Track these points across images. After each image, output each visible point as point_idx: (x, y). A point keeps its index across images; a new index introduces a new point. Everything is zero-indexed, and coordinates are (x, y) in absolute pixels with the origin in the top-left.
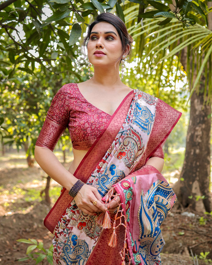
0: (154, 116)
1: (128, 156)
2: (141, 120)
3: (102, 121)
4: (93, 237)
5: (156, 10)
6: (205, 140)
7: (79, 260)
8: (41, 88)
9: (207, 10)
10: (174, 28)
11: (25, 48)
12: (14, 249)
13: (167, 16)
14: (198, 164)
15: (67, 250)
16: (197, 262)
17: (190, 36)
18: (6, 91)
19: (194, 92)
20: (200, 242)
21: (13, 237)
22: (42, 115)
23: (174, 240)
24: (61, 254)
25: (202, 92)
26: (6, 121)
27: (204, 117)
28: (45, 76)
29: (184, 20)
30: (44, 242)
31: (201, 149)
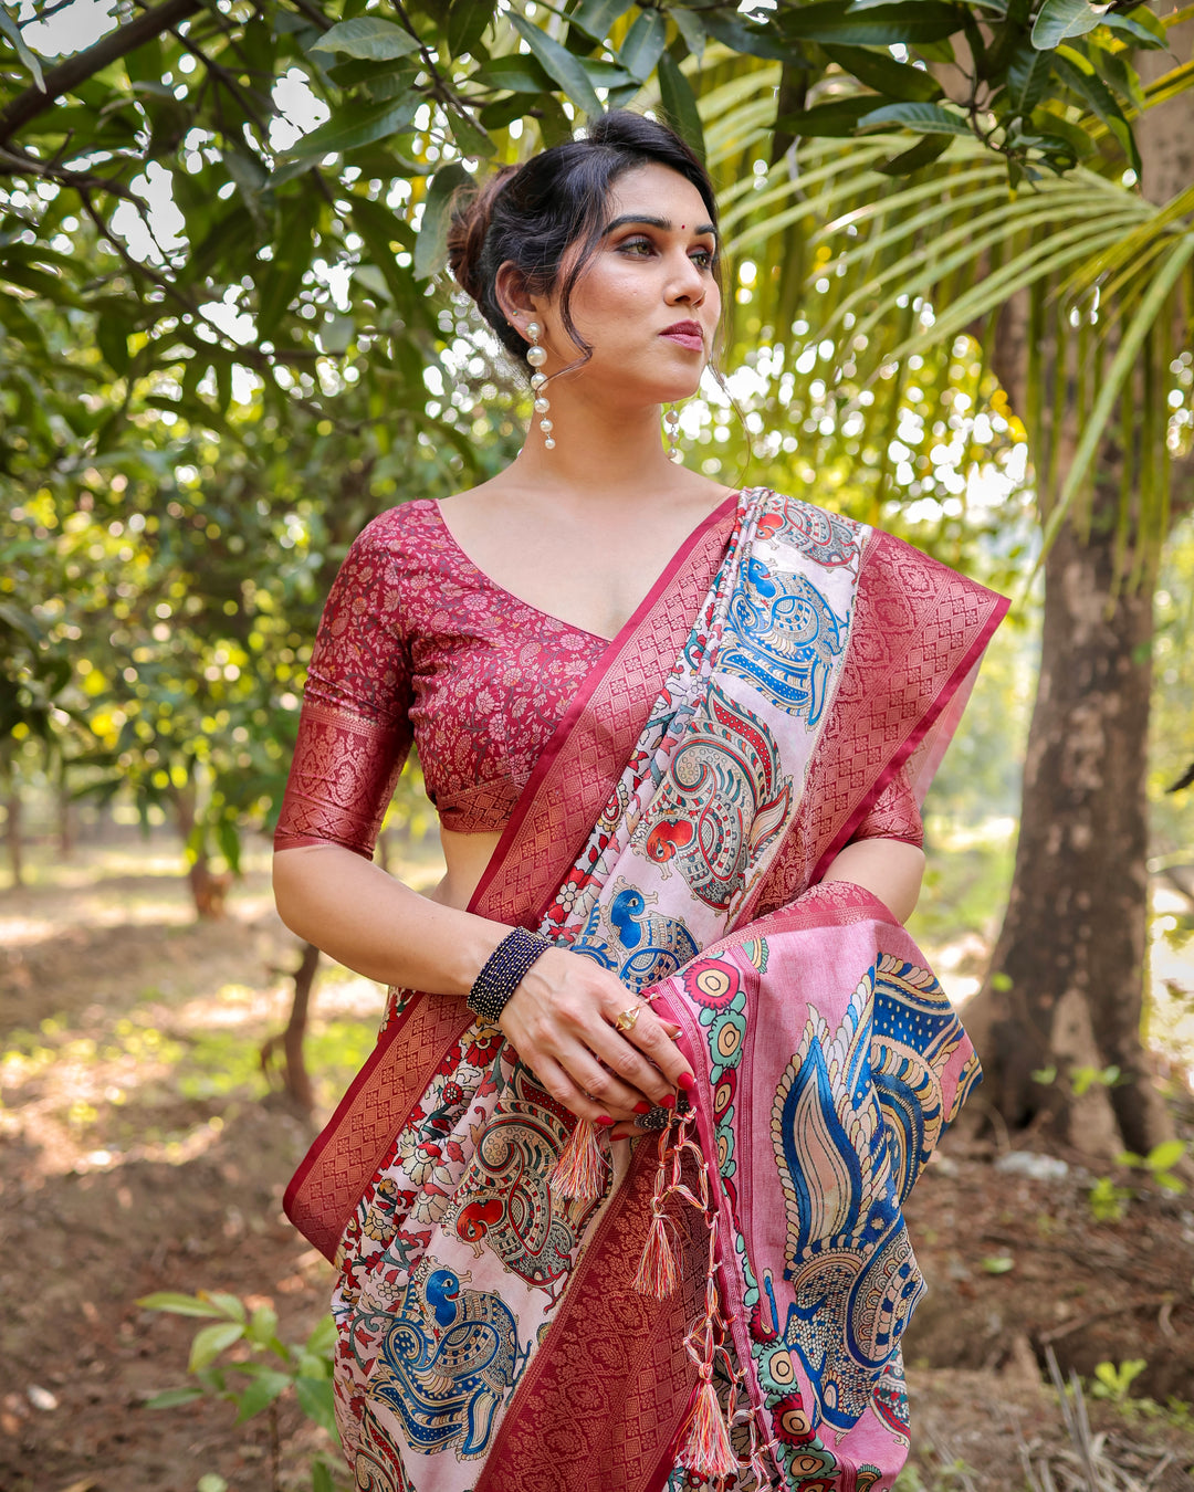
0: (847, 625)
1: (707, 844)
2: (768, 647)
3: (563, 674)
4: (538, 1277)
6: (1119, 779)
7: (467, 1396)
8: (262, 508)
9: (1138, 92)
10: (959, 191)
11: (185, 297)
12: (123, 1345)
13: (925, 126)
14: (1084, 901)
15: (404, 1350)
16: (1083, 1414)
17: (1046, 230)
18: (80, 523)
19: (1066, 526)
20: (1096, 1309)
21: (118, 1285)
22: (269, 646)
23: (961, 1301)
24: (375, 1369)
25: (1104, 524)
26: (82, 679)
27: (1113, 657)
28: (281, 445)
29: (1015, 144)
30: (278, 1309)
31: (1098, 825)
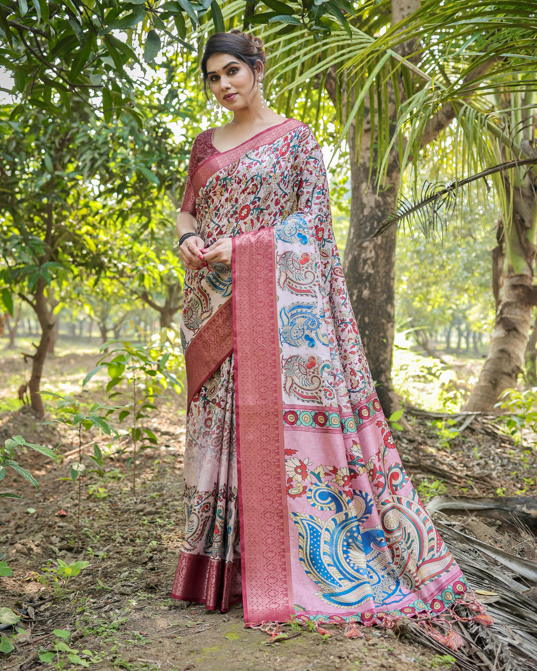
5: (270, 10)
13: (288, 22)
14: (367, 319)
29: (312, 28)
31: (373, 289)
